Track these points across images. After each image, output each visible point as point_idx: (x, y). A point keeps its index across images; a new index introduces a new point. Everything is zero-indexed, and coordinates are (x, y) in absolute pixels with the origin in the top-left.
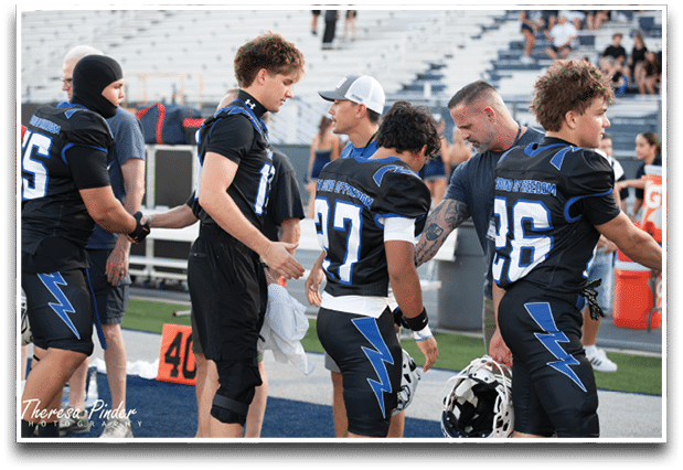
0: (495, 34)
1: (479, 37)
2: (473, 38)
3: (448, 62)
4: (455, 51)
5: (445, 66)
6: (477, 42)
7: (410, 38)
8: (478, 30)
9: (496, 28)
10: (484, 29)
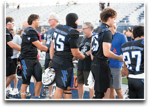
0: (140, 9)
1: (136, 10)
2: (135, 10)
3: (129, 16)
4: (131, 13)
5: (129, 17)
6: (136, 11)
7: (121, 11)
8: (136, 9)
9: (140, 8)
10: (137, 8)
